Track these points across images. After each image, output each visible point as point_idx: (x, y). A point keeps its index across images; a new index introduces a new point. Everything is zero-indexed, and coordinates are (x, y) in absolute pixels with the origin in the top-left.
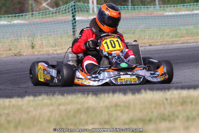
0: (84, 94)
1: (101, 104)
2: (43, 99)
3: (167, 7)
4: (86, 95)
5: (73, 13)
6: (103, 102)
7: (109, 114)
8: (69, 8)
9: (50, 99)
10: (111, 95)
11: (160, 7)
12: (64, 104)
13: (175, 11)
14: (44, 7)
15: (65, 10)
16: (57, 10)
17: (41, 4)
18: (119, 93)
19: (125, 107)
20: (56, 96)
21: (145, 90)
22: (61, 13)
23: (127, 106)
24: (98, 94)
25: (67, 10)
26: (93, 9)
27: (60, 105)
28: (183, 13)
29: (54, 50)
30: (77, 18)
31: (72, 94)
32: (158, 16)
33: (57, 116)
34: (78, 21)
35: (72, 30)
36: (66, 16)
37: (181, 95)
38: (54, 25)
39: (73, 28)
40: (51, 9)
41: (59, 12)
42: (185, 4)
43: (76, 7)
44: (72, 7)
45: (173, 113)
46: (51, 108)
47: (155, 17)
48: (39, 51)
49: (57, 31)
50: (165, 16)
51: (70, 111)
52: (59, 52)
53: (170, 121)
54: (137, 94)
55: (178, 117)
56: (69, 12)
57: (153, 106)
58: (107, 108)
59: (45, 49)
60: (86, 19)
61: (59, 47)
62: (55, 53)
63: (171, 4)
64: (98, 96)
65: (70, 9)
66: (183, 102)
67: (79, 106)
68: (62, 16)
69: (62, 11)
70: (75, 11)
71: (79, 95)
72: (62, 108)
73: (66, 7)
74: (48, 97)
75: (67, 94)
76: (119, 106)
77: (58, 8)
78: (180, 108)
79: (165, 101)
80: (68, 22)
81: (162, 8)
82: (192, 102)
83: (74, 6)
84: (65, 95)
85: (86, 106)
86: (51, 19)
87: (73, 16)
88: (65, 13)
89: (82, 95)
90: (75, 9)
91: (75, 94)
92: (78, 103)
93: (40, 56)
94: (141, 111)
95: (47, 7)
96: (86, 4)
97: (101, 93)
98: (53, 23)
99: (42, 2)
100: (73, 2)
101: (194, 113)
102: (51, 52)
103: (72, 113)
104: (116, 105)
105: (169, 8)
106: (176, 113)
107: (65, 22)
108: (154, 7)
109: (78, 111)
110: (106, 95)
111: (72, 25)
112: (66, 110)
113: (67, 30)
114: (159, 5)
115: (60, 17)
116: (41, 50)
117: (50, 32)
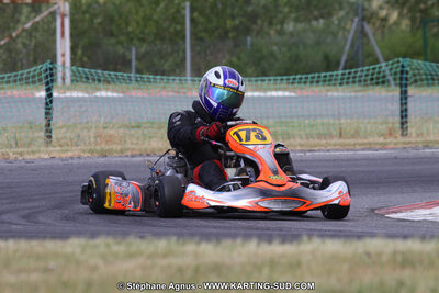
5: (47, 84)
8: (40, 74)
15: (33, 76)
25: (37, 78)
26: (63, 79)
29: (17, 153)
30: (55, 94)
34: (59, 98)
35: (43, 116)
38: (13, 105)
39: (47, 114)
41: (21, 80)
43: (54, 72)
44: (46, 71)
52: (27, 157)
56: (40, 80)
61: (24, 145)
62: (20, 158)
65: (43, 75)
69: (27, 78)
70: (52, 81)
73: (35, 71)
83: (51, 69)
87: (48, 90)
88: (27, 84)
90: (52, 75)
100: (49, 62)
102: (12, 156)
111: (44, 106)
114: (192, 76)
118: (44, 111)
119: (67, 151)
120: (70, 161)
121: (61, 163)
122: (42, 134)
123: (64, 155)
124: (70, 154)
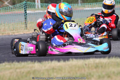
0: (32, 61)
1: (43, 68)
2: (6, 65)
3: (86, 5)
4: (34, 62)
5: (25, 9)
6: (45, 67)
7: (49, 74)
8: (22, 6)
9: (10, 65)
10: (50, 62)
11: (82, 5)
12: (19, 68)
13: (91, 7)
14: (6, 4)
15: (20, 7)
16: (14, 6)
17: (4, 2)
18: (55, 60)
19: (59, 70)
20: (14, 63)
21: (72, 58)
22: (17, 8)
23: (60, 69)
24: (42, 61)
25: (21, 7)
26: (38, 6)
27: (17, 68)
28: (97, 8)
29: (13, 33)
30: (28, 12)
31: (25, 61)
32: (81, 11)
33: (15, 76)
34: (28, 13)
35: (24, 20)
36: (20, 10)
37: (95, 62)
38: (12, 16)
40: (11, 6)
41: (16, 8)
42: (98, 3)
43: (27, 4)
44: (24, 4)
45: (90, 74)
46: (11, 71)
47: (78, 11)
48: (2, 34)
49: (15, 20)
50: (85, 11)
51: (23, 73)
52: (16, 34)
53: (88, 79)
54: (66, 61)
55: (93, 76)
56: (22, 8)
57: (77, 69)
58: (48, 70)
59: (7, 32)
60: (34, 12)
61: (16, 30)
62: (13, 34)
63: (88, 3)
64: (42, 62)
65: (23, 6)
66: (97, 67)
67: (29, 69)
68: (18, 11)
69: (18, 7)
70: (26, 8)
71: (29, 62)
72: (18, 70)
73: (20, 5)
74: (9, 64)
75: (21, 61)
76: (55, 69)
77: (15, 5)
78: (95, 70)
79: (85, 66)
80: (22, 14)
81: (83, 5)
82: (102, 66)
83: (26, 4)
84: (20, 62)
85: (33, 69)
86: (11, 13)
87: (25, 11)
88: (20, 8)
89: (31, 62)
90: (26, 6)
91: (27, 61)
92: (28, 67)
93: (4, 37)
94: (69, 72)
95: (8, 4)
96: (33, 3)
97: (43, 61)
98: (12, 15)
99: (5, 1)
100: (25, 1)
101: (104, 74)
102: (11, 34)
103: (25, 74)
104: (53, 69)
105: (87, 5)
106: (92, 74)
107: (20, 15)
108: (78, 5)
109: (29, 73)
110: (47, 62)
111: (24, 16)
112: (20, 72)
113: (21, 20)
114: (81, 3)
115: (17, 11)
116: (4, 32)
117: (10, 21)
118: (24, 18)
119: (29, 31)
120: (29, 35)
121: (26, 35)
122: (24, 26)
123: (28, 33)
124: (30, 32)
